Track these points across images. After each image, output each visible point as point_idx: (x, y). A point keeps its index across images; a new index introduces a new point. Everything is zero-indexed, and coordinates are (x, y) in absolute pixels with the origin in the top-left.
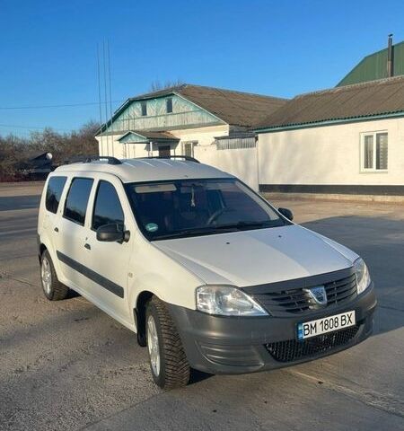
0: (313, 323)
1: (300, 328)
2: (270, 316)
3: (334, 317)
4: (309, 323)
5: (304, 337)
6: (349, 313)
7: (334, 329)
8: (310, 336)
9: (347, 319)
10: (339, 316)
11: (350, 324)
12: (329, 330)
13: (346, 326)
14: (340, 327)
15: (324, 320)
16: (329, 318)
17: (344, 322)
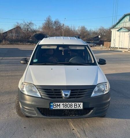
0: (58, 104)
1: (51, 104)
2: (42, 98)
3: (70, 103)
4: (56, 103)
5: (53, 108)
6: (79, 103)
7: (70, 108)
8: (56, 108)
9: (78, 106)
10: (73, 104)
11: (79, 108)
12: (67, 108)
13: (77, 108)
14: (73, 108)
15: (64, 103)
16: (67, 103)
17: (76, 106)
